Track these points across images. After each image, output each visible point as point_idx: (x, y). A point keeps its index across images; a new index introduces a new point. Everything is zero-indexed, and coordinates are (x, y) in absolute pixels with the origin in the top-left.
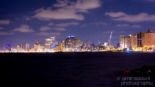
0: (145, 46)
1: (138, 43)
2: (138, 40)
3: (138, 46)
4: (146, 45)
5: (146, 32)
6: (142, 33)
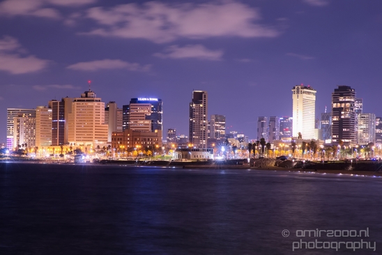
0: (73, 143)
1: (54, 132)
2: (55, 125)
3: (54, 144)
4: (75, 139)
5: (77, 99)
6: (66, 100)
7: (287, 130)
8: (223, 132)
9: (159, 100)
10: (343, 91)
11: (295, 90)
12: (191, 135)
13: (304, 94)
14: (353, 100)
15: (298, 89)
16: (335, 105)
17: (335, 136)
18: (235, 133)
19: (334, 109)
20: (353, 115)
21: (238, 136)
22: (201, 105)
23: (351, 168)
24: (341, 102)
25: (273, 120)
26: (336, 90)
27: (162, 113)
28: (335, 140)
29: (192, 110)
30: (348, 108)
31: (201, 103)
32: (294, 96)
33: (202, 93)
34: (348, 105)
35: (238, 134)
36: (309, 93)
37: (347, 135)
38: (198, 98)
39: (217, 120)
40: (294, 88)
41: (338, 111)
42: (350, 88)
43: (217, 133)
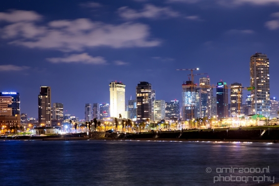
7: (105, 112)
8: (62, 115)
9: (17, 93)
10: (143, 85)
11: (111, 85)
12: (40, 117)
13: (117, 88)
14: (150, 91)
15: (113, 84)
16: (138, 95)
17: (139, 116)
18: (68, 115)
19: (138, 98)
20: (150, 101)
21: (71, 117)
22: (47, 97)
23: (157, 136)
24: (142, 93)
25: (95, 106)
26: (138, 85)
27: (19, 102)
28: (139, 119)
29: (40, 100)
30: (147, 97)
31: (46, 95)
32: (111, 89)
33: (47, 88)
34: (147, 94)
35: (71, 116)
36: (121, 87)
37: (147, 115)
38: (44, 92)
39: (57, 107)
40: (111, 84)
41: (140, 99)
42: (148, 83)
43: (57, 116)
